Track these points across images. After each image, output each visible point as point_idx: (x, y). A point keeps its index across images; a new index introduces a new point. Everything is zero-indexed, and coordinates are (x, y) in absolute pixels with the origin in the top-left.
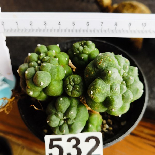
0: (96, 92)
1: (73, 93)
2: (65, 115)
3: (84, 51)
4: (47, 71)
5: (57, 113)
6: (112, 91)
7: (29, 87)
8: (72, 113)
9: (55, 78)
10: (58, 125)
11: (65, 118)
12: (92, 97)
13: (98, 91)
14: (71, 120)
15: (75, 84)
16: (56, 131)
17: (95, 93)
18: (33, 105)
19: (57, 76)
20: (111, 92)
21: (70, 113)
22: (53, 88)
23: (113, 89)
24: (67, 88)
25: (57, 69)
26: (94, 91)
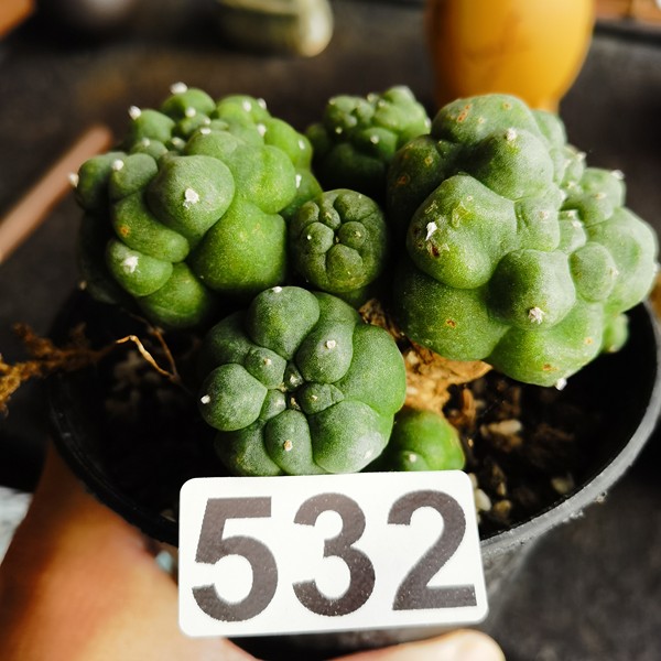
0: (450, 223)
1: (337, 258)
2: (292, 367)
3: (378, 116)
4: (217, 157)
5: (253, 352)
6: (527, 223)
7: (126, 229)
8: (331, 344)
9: (254, 189)
10: (257, 421)
11: (294, 380)
12: (435, 250)
13: (461, 214)
14: (326, 388)
15: (344, 220)
16: (243, 450)
17: (445, 231)
18: (134, 338)
19: (264, 182)
20: (519, 227)
21: (320, 349)
22: (242, 236)
23: (529, 217)
24: (309, 237)
25: (260, 154)
26: (442, 220)
